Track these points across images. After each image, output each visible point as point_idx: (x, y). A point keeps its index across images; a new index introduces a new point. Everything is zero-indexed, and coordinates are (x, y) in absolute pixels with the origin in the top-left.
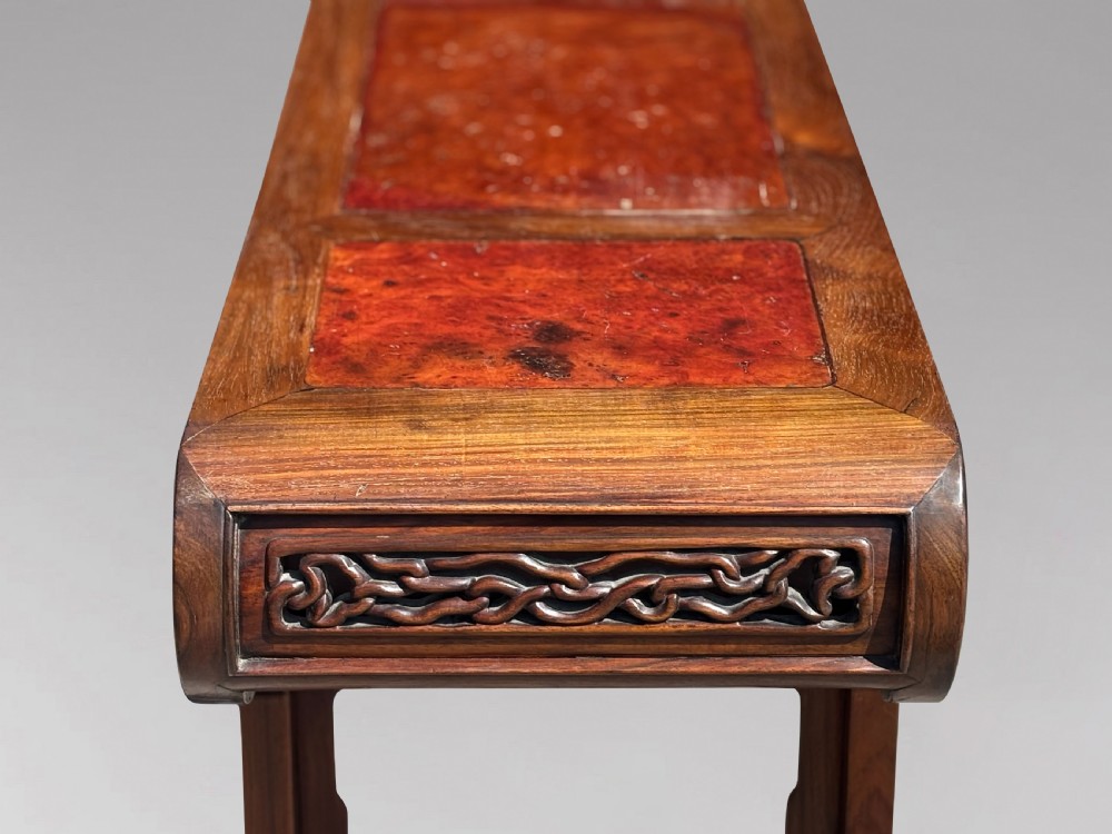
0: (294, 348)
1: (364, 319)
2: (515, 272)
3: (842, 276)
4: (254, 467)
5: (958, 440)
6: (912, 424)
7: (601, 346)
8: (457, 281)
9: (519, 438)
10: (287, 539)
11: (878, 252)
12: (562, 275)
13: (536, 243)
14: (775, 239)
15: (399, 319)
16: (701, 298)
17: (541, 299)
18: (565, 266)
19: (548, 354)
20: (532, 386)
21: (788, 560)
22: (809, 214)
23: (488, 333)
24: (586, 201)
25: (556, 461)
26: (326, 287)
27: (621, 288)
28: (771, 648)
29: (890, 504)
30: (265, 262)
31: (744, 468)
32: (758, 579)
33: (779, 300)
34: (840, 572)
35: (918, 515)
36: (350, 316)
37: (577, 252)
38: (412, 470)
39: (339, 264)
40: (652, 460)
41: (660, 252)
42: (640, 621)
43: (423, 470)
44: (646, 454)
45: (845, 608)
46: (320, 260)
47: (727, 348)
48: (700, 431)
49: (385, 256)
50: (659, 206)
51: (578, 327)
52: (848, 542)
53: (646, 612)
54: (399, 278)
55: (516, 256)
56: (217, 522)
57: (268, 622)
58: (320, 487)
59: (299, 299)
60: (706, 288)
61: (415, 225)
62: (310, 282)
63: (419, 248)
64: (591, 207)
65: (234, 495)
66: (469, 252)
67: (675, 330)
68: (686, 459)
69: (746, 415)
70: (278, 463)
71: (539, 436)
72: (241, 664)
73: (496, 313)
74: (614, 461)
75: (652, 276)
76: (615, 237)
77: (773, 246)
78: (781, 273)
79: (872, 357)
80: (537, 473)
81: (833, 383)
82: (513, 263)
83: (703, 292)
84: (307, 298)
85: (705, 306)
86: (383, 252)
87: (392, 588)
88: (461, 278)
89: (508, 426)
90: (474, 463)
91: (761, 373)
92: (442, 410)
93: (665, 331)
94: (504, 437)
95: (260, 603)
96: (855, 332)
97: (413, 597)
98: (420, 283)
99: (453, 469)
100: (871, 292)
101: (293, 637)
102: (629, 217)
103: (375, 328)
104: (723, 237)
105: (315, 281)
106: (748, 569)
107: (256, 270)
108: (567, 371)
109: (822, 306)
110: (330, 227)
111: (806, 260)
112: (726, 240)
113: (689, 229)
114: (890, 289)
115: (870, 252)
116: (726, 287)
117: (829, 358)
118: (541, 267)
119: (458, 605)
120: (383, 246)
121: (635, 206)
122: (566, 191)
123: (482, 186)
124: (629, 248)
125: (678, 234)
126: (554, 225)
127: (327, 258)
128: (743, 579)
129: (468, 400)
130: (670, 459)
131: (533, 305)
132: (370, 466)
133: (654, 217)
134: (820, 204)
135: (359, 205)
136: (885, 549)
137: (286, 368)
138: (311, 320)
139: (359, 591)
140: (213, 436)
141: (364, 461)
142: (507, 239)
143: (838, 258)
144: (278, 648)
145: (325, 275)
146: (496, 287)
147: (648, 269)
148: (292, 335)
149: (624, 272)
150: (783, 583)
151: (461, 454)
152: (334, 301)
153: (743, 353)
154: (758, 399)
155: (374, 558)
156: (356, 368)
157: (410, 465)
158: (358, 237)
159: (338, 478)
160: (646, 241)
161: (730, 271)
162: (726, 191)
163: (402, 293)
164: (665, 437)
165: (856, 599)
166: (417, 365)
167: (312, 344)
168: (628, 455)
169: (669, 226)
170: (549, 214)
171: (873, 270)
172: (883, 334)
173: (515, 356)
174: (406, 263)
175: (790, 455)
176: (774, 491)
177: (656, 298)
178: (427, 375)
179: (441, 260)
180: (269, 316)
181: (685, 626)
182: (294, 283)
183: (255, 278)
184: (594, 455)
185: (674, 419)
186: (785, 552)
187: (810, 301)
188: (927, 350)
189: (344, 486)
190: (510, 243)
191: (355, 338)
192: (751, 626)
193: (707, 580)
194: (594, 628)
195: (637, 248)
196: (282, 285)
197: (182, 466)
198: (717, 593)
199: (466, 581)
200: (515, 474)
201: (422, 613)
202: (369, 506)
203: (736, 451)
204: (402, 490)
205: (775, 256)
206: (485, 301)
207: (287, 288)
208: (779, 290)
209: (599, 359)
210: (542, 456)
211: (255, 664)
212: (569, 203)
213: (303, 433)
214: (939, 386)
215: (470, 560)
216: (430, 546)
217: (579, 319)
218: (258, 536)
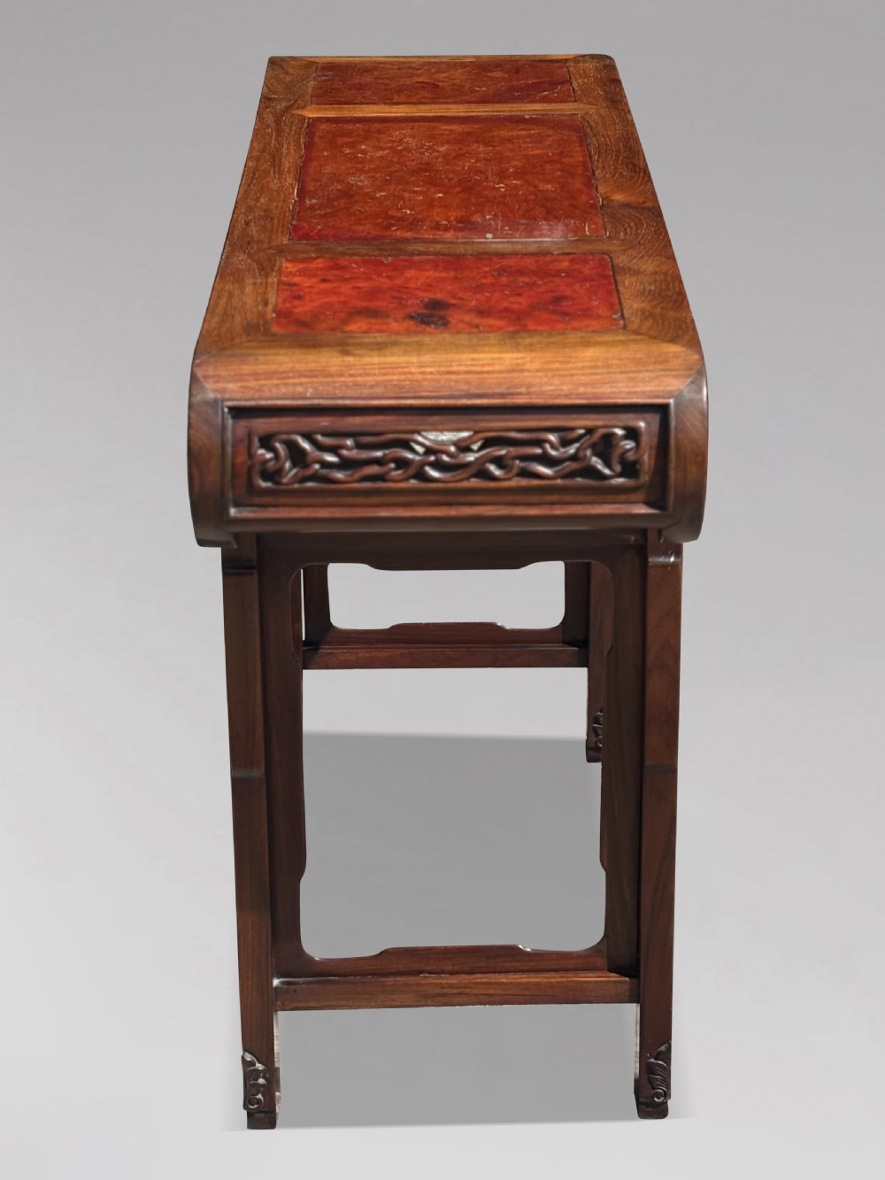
0: (262, 315)
1: (308, 298)
2: (410, 273)
3: (637, 273)
4: (238, 377)
5: (703, 357)
6: (674, 349)
7: (470, 311)
8: (371, 279)
9: (414, 359)
10: (262, 425)
11: (663, 259)
12: (444, 275)
13: (426, 257)
14: (592, 253)
15: (332, 299)
16: (540, 286)
17: (429, 287)
18: (445, 270)
19: (432, 316)
20: (423, 332)
21: (592, 436)
22: (618, 239)
23: (392, 306)
24: (460, 234)
25: (439, 373)
26: (280, 282)
27: (484, 281)
28: (581, 498)
29: (658, 397)
30: (238, 270)
31: (562, 376)
32: (572, 450)
33: (591, 286)
34: (626, 444)
35: (677, 404)
36: (299, 298)
37: (455, 262)
38: (343, 379)
39: (289, 270)
40: (501, 372)
41: (512, 262)
42: (494, 478)
43: (351, 379)
44: (497, 368)
45: (630, 469)
46: (276, 268)
47: (554, 312)
48: (533, 355)
49: (319, 266)
50: (512, 236)
51: (454, 302)
52: (631, 423)
53: (497, 472)
54: (331, 278)
55: (411, 265)
56: (216, 413)
57: (250, 484)
58: (283, 390)
59: (263, 289)
60: (542, 279)
61: (341, 249)
62: (270, 280)
63: (343, 261)
64: (463, 238)
65: (227, 396)
66: (378, 263)
67: (521, 303)
68: (523, 371)
69: (565, 345)
70: (256, 376)
71: (426, 358)
72: (233, 511)
73: (398, 295)
74: (476, 373)
75: (506, 274)
76: (479, 254)
77: (591, 257)
78: (594, 271)
79: (652, 315)
80: (425, 380)
81: (625, 327)
82: (410, 268)
83: (540, 282)
84: (269, 288)
85: (540, 290)
86: (320, 263)
87: (331, 458)
88: (373, 277)
89: (406, 353)
90: (384, 374)
91: (576, 324)
92: (362, 345)
93: (513, 303)
94: (403, 359)
95: (245, 470)
96: (643, 302)
97: (345, 464)
98: (346, 280)
99: (371, 378)
100: (655, 281)
101: (267, 492)
102: (491, 242)
103: (316, 304)
104: (556, 253)
105: (273, 279)
106: (565, 443)
107: (232, 274)
108: (446, 324)
109: (620, 288)
110: (281, 251)
111: (613, 265)
112: (558, 255)
113: (532, 249)
114: (669, 279)
115: (658, 259)
116: (557, 280)
117: (623, 317)
118: (430, 270)
119: (374, 470)
120: (319, 260)
121: (494, 237)
122: (446, 229)
123: (388, 227)
124: (490, 260)
125: (524, 251)
126: (438, 247)
127: (281, 266)
128: (562, 450)
129: (379, 340)
130: (514, 371)
131: (424, 291)
132: (316, 376)
133: (508, 242)
134: (626, 234)
135: (300, 238)
136: (655, 427)
137: (258, 324)
138: (272, 299)
139: (309, 459)
140: (212, 360)
141: (312, 374)
142: (405, 255)
143: (635, 263)
144: (257, 500)
145: (280, 276)
146: (398, 282)
147: (502, 271)
148: (260, 308)
149: (487, 272)
150: (589, 453)
151: (375, 369)
152: (287, 290)
153: (565, 314)
154: (573, 337)
155: (319, 437)
156: (304, 324)
157: (342, 375)
158: (301, 256)
159: (295, 385)
160: (501, 255)
161: (560, 271)
162: (560, 227)
163: (334, 285)
164: (509, 357)
165: (635, 463)
166: (345, 322)
167: (274, 311)
168: (486, 369)
169: (519, 247)
170: (435, 241)
171: (658, 270)
172: (661, 302)
173: (411, 317)
174: (336, 269)
175: (593, 367)
176: (582, 390)
177: (507, 286)
178: (352, 327)
179: (360, 268)
180: (244, 298)
181: (524, 482)
182: (259, 281)
183: (232, 278)
184: (463, 368)
185: (516, 347)
186: (590, 431)
187: (614, 287)
188: (690, 311)
189: (299, 389)
190: (407, 258)
191: (301, 309)
192: (568, 482)
193: (539, 451)
194: (465, 484)
195: (495, 259)
196: (251, 281)
197: (193, 378)
198: (545, 460)
199: (379, 454)
200: (412, 381)
201: (351, 475)
202: (316, 402)
203: (557, 365)
204: (337, 392)
205: (591, 263)
206: (391, 289)
207: (255, 284)
208: (592, 280)
209: (467, 318)
210: (429, 370)
211: (241, 512)
212: (449, 235)
213: (271, 358)
214: (694, 329)
215: (383, 438)
216: (355, 429)
217: (454, 297)
218: (243, 424)
